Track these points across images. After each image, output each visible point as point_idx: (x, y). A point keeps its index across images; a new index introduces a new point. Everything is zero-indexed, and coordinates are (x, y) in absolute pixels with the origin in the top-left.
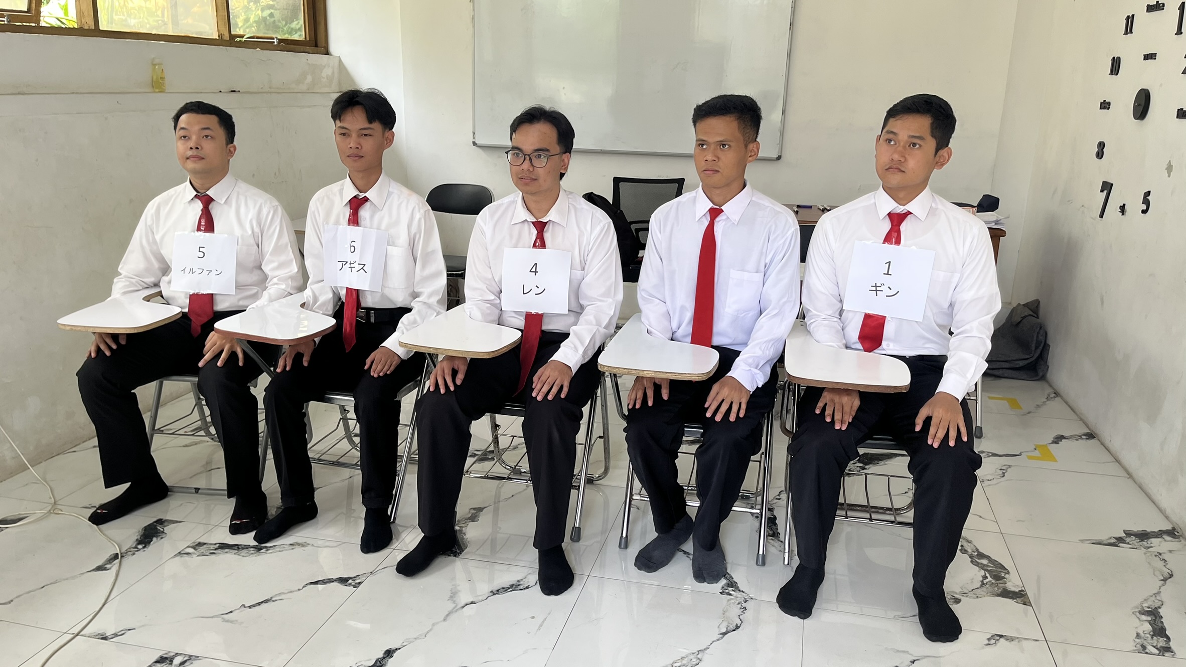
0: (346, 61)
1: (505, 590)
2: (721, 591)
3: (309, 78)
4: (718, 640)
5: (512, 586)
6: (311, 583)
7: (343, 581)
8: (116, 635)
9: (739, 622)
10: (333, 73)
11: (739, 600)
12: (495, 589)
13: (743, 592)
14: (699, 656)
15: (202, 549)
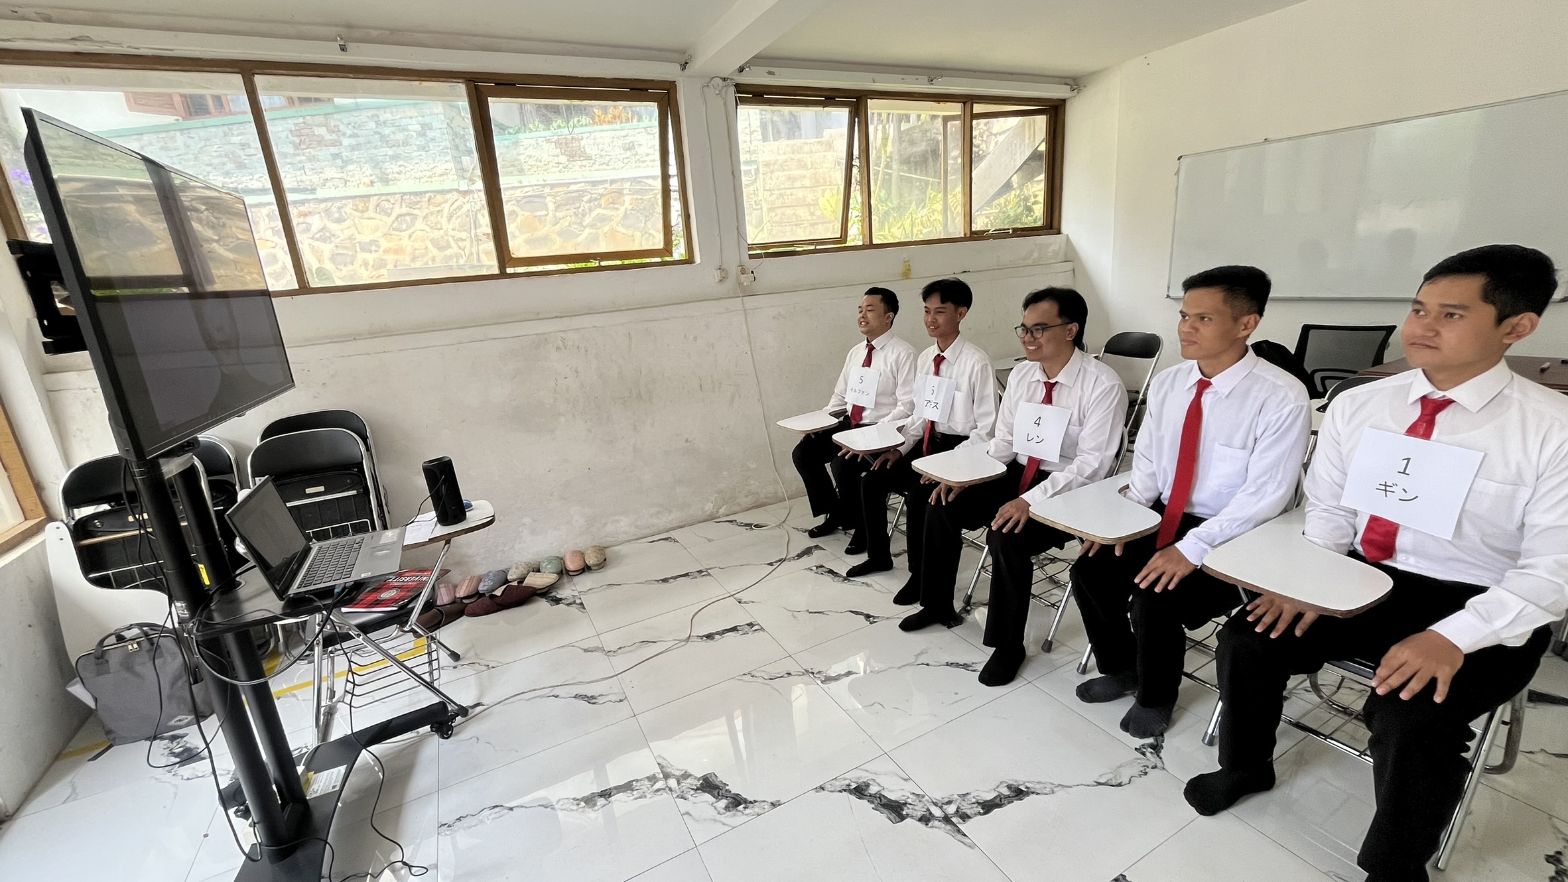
0: (1072, 238)
1: (958, 665)
2: (1138, 747)
3: (1035, 255)
4: (1088, 786)
5: (964, 665)
6: (851, 611)
7: (868, 617)
8: (745, 603)
9: (1125, 780)
10: (1060, 248)
11: (1148, 763)
12: (950, 662)
13: (1161, 758)
14: (1055, 789)
15: (820, 570)
